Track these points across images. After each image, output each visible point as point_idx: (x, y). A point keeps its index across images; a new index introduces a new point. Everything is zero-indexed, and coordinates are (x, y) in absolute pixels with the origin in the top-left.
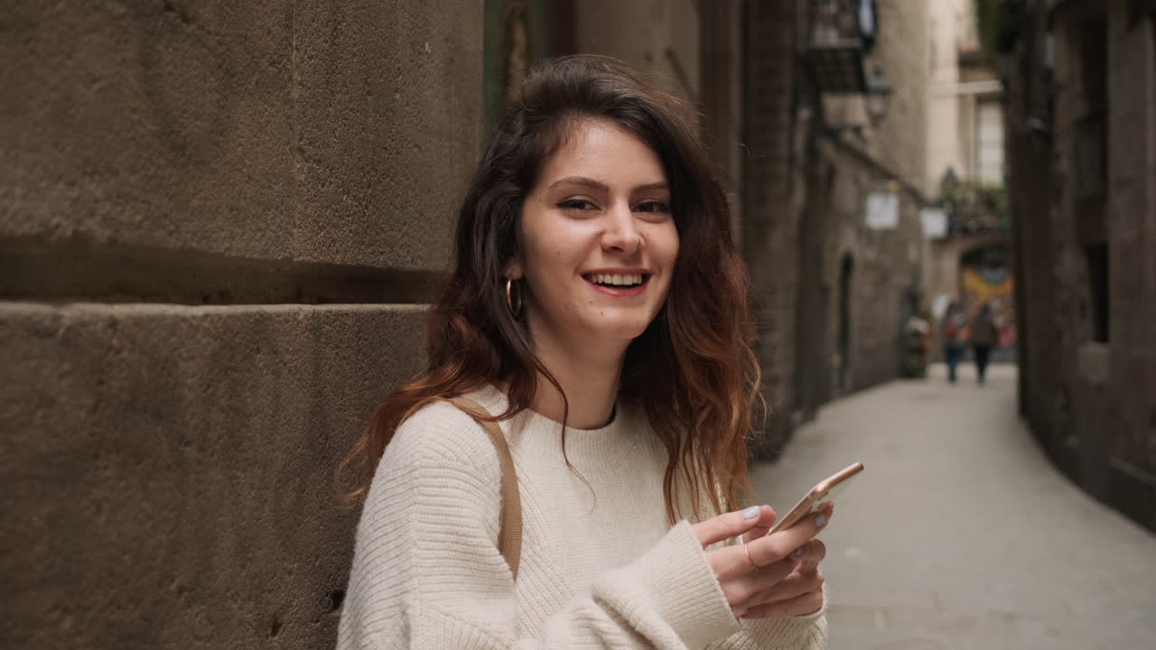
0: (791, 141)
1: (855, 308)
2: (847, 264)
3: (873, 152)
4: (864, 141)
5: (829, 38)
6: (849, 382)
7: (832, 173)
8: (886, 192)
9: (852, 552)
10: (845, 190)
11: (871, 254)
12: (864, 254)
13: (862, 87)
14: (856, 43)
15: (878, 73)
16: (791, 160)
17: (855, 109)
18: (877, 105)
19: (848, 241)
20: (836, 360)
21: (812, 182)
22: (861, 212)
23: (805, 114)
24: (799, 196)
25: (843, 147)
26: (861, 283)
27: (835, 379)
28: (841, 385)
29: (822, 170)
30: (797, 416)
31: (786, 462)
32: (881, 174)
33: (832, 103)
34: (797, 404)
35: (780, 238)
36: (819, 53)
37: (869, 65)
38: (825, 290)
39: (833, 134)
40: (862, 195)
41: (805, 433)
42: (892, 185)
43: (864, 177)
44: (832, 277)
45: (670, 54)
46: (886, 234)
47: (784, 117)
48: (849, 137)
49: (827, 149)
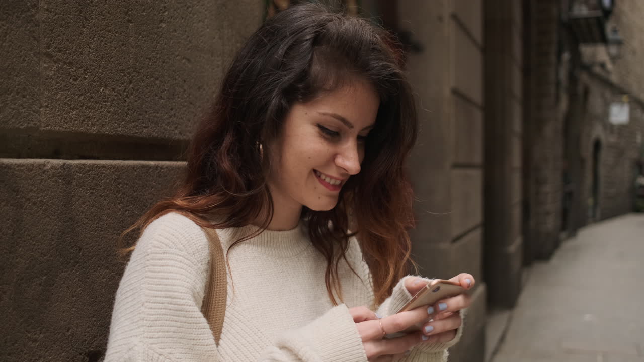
0: (557, 74)
1: (602, 171)
2: (597, 145)
3: (614, 79)
4: (608, 72)
5: (582, 11)
6: (598, 215)
7: (586, 92)
8: (621, 102)
9: (587, 317)
10: (595, 102)
11: (613, 139)
12: (607, 139)
13: (604, 40)
14: (599, 13)
15: (615, 31)
16: (558, 84)
17: (601, 54)
18: (613, 50)
19: (598, 131)
20: (590, 201)
21: (572, 96)
22: (606, 114)
23: (566, 56)
24: (564, 104)
25: (593, 76)
26: (606, 157)
27: (590, 213)
28: (594, 216)
29: (580, 89)
30: (563, 235)
31: (555, 261)
32: (618, 92)
33: (587, 51)
34: (564, 227)
35: (551, 130)
36: (576, 20)
37: (609, 27)
38: (582, 161)
39: (587, 69)
40: (607, 105)
41: (569, 244)
42: (625, 98)
43: (608, 94)
44: (587, 152)
45: (454, 17)
46: (622, 127)
47: (553, 58)
48: (597, 70)
49: (584, 78)
